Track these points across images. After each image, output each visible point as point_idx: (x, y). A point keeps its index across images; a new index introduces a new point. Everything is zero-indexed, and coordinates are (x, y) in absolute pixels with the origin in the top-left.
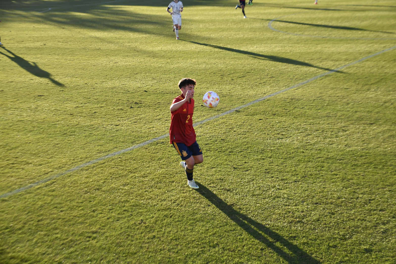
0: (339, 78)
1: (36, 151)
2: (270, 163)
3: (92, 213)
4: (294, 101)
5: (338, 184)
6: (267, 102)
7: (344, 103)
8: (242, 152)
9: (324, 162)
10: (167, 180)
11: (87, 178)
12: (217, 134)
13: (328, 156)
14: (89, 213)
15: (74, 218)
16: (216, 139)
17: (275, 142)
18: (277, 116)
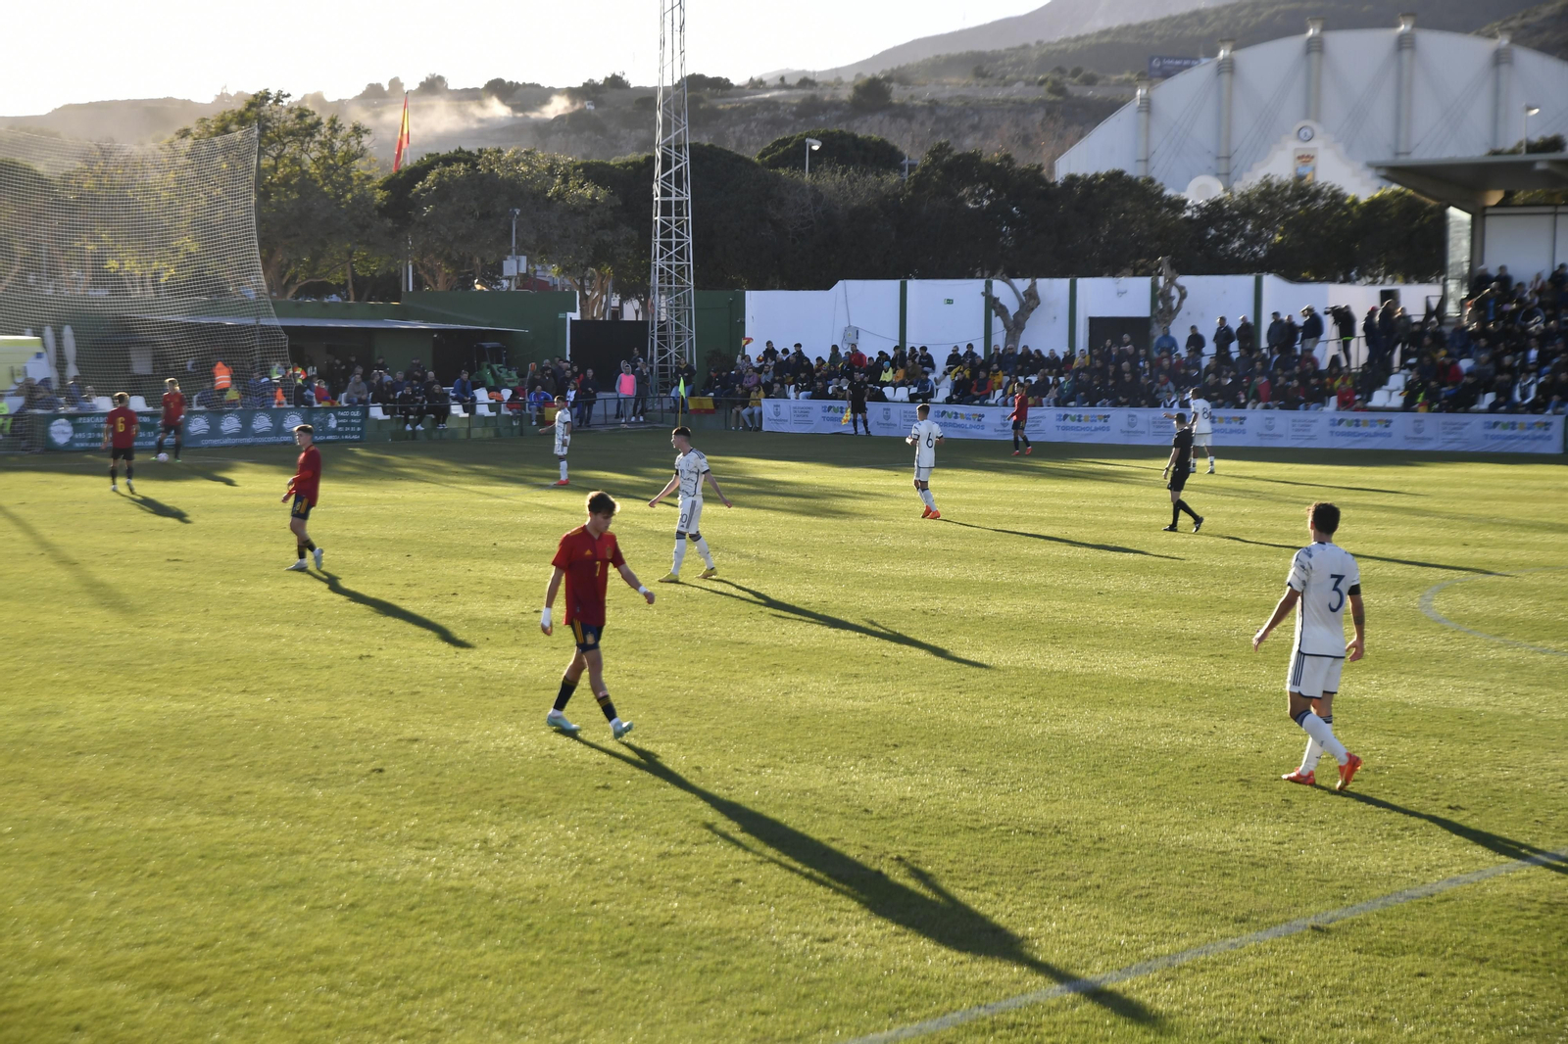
1: (511, 1013)
4: (1560, 912)
6: (1445, 905)
12: (1240, 1015)
18: (1495, 968)
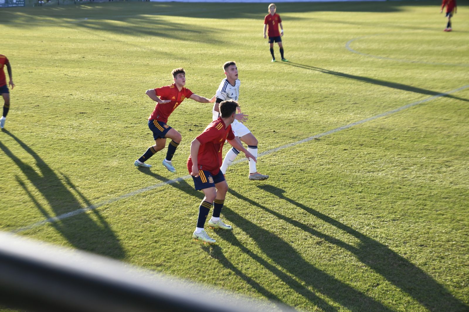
0: (436, 107)
1: (83, 173)
2: (361, 198)
3: (154, 244)
4: (383, 131)
5: (446, 225)
6: (352, 131)
7: (444, 135)
8: (326, 184)
9: (426, 200)
10: (240, 211)
11: (145, 205)
12: (294, 164)
13: (431, 193)
14: (151, 244)
15: (134, 248)
16: (294, 169)
17: (366, 175)
18: (365, 146)
